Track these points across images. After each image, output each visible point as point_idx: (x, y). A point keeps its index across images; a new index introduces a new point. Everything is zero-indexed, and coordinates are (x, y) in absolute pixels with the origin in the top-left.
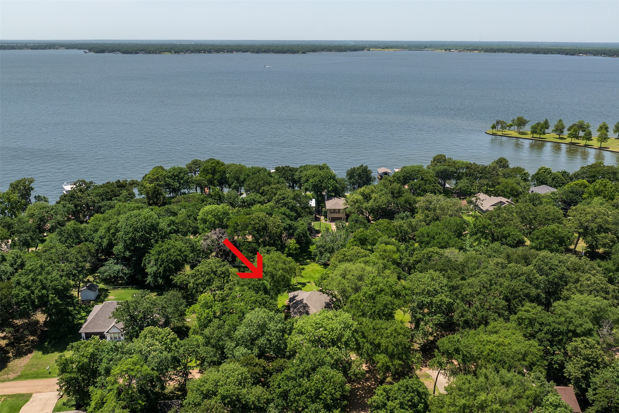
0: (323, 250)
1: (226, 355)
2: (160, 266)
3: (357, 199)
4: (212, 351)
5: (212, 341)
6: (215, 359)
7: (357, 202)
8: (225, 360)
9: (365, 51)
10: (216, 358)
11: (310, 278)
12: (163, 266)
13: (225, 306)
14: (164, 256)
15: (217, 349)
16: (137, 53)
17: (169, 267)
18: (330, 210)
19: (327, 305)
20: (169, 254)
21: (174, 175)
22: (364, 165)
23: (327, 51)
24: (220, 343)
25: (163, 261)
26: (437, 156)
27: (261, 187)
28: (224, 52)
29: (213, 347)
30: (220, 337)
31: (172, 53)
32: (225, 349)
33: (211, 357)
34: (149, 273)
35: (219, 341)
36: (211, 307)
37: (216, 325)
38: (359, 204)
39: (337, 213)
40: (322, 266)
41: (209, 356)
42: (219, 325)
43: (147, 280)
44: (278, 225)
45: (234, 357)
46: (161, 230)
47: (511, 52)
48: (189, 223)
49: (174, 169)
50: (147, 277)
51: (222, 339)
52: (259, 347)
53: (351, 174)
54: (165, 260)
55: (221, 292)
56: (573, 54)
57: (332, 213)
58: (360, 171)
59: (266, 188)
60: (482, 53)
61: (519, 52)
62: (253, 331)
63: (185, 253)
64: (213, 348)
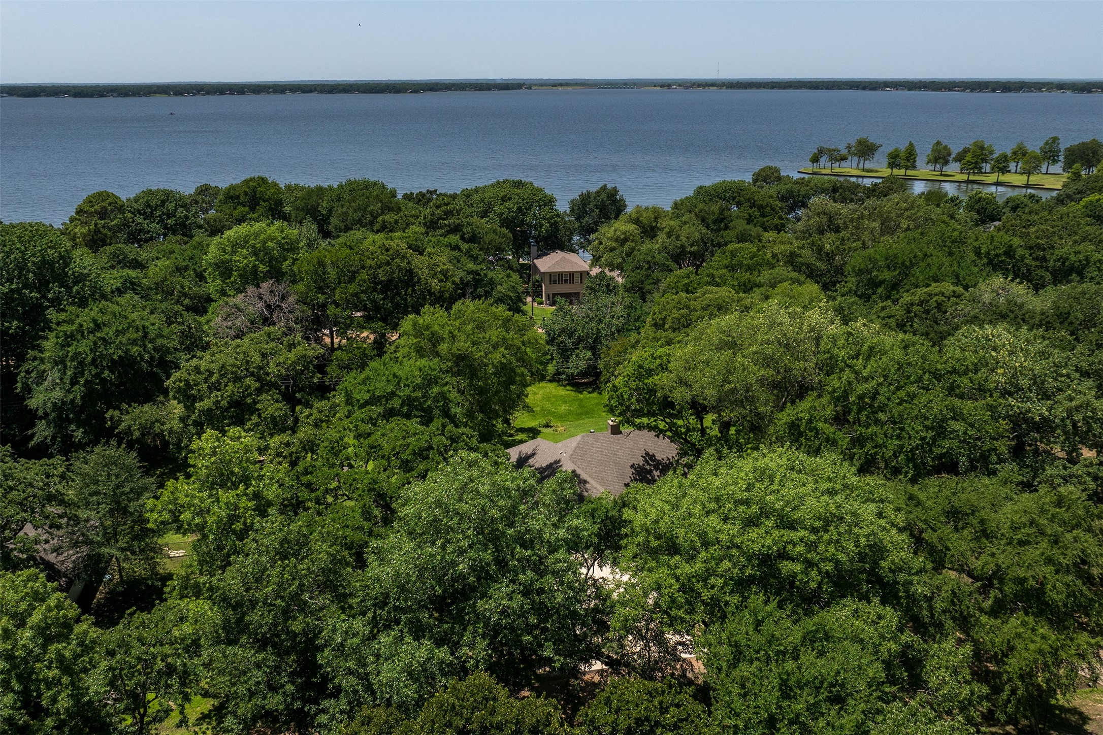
0: (569, 342)
1: (326, 679)
2: (74, 382)
3: (625, 233)
4: (258, 666)
5: (254, 617)
6: (274, 702)
7: (626, 240)
8: (325, 703)
9: (524, 90)
10: (279, 698)
11: (545, 416)
12: (82, 381)
13: (304, 479)
14: (83, 346)
15: (282, 653)
16: (102, 96)
17: (103, 381)
18: (550, 274)
19: (638, 473)
20: (104, 339)
21: (149, 206)
22: (609, 186)
23: (456, 90)
24: (297, 626)
25: (81, 363)
26: (763, 170)
27: (376, 218)
28: (269, 93)
29: (262, 643)
30: (295, 597)
31: (169, 95)
32: (321, 648)
33: (252, 694)
34: (40, 413)
35: (287, 614)
36: (246, 480)
37: (272, 542)
38: (633, 244)
39: (566, 281)
40: (568, 388)
41: (242, 689)
42: (285, 540)
43: (33, 435)
44: (445, 273)
45: (369, 688)
46: (80, 278)
47: (773, 88)
48: (182, 287)
49: (150, 192)
50: (33, 425)
51: (303, 607)
52: (493, 633)
53: (582, 206)
54: (89, 359)
55: (285, 437)
56: (874, 89)
57: (555, 282)
58: (603, 196)
59: (389, 217)
60: (724, 90)
61: (785, 88)
62: (461, 552)
63: (159, 342)
64: (262, 648)
